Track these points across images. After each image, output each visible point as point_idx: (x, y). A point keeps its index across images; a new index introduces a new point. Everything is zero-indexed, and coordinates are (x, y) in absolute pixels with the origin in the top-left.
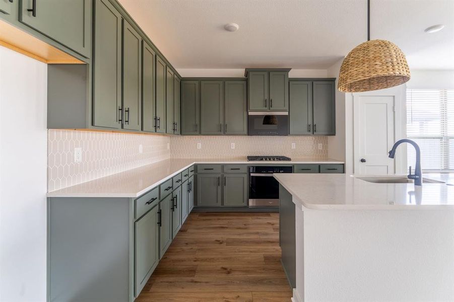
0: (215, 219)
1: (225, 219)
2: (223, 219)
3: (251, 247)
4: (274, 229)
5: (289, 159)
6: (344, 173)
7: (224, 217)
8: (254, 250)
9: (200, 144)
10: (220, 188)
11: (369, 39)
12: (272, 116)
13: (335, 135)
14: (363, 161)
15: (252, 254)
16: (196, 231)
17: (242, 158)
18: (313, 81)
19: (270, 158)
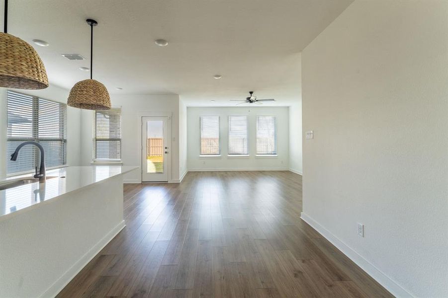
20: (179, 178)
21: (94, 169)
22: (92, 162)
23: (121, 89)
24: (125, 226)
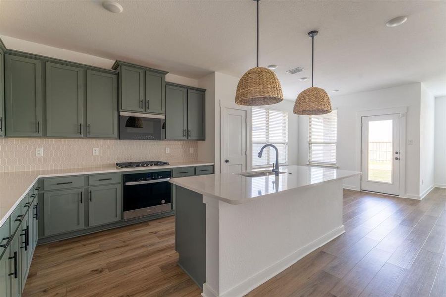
0: (77, 247)
1: (94, 242)
2: (91, 243)
3: (141, 263)
4: (158, 237)
5: (167, 164)
6: (213, 173)
7: (92, 241)
8: (146, 264)
9: (42, 150)
10: (82, 205)
11: (258, 66)
12: (138, 118)
13: (205, 140)
14: (227, 161)
15: (146, 269)
16: (54, 269)
17: (110, 166)
18: (188, 88)
19: (147, 164)
20: (419, 194)
21: (310, 170)
22: (308, 163)
23: (337, 90)
24: (344, 231)
